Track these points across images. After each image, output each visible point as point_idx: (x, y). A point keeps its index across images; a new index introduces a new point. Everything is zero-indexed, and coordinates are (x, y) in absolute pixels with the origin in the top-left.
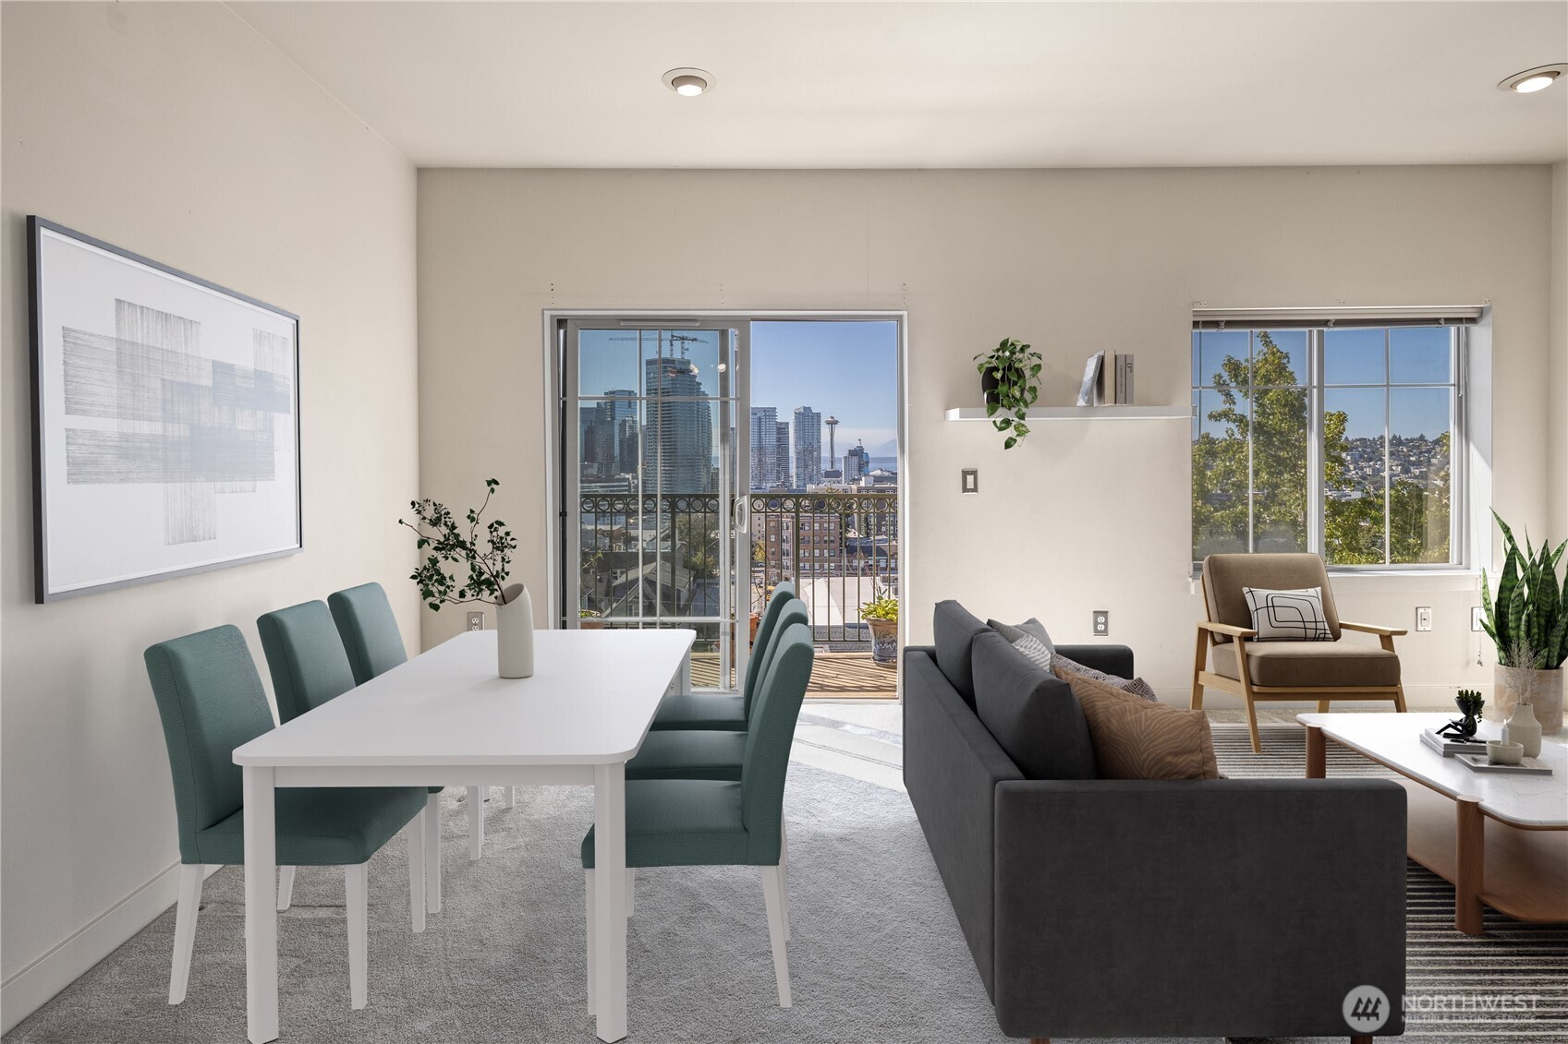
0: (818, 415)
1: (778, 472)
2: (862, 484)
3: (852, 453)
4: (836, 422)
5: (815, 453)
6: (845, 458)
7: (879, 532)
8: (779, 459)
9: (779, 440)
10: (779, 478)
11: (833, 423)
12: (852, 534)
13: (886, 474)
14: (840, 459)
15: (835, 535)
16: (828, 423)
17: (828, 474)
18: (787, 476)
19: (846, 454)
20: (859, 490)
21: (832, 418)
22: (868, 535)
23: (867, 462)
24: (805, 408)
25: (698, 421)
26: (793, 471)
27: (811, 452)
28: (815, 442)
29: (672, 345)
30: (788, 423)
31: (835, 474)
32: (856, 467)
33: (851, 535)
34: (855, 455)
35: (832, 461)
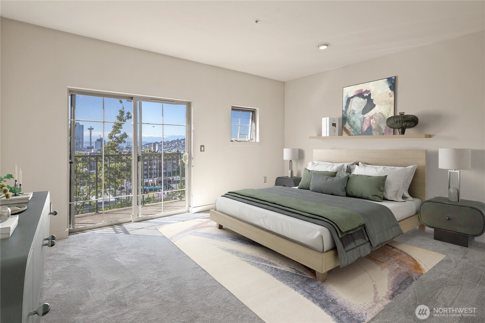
3: (98, 140)
4: (93, 129)
6: (95, 142)
11: (91, 129)
14: (93, 142)
16: (88, 129)
19: (96, 140)
20: (90, 154)
21: (91, 127)
28: (81, 136)
31: (91, 148)
32: (100, 145)
34: (99, 141)
35: (91, 143)
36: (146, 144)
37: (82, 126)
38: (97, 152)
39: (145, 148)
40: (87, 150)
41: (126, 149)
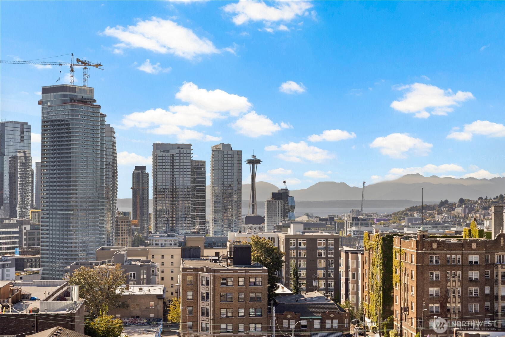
0: (239, 153)
1: (193, 217)
2: (291, 231)
3: (276, 196)
4: (258, 162)
5: (235, 196)
6: (268, 201)
7: (311, 288)
8: (194, 203)
9: (194, 180)
10: (193, 224)
11: (254, 162)
12: (281, 290)
13: (314, 221)
14: (262, 204)
15: (262, 293)
16: (249, 162)
17: (249, 220)
18: (203, 222)
19: (269, 197)
20: (287, 239)
21: (254, 156)
22: (298, 290)
23: (293, 207)
24: (223, 145)
25: (102, 158)
26: (209, 215)
27: (230, 195)
28: (235, 183)
29: (72, 70)
30: (204, 162)
31: (257, 220)
32: (281, 212)
33: (279, 291)
34: (279, 199)
35: (253, 206)
36: (410, 210)
37: (238, 154)
38: (304, 233)
39: (409, 221)
40: (244, 225)
41: (352, 225)
